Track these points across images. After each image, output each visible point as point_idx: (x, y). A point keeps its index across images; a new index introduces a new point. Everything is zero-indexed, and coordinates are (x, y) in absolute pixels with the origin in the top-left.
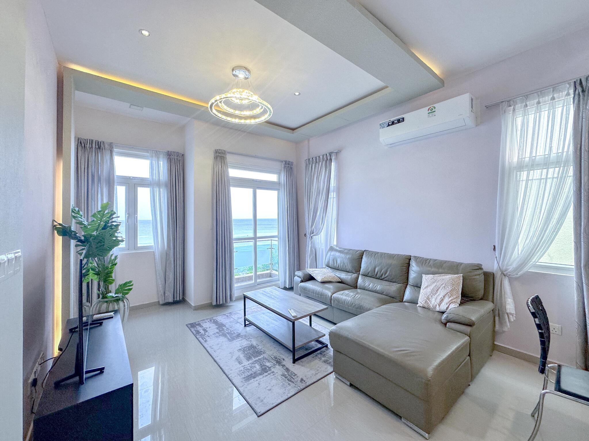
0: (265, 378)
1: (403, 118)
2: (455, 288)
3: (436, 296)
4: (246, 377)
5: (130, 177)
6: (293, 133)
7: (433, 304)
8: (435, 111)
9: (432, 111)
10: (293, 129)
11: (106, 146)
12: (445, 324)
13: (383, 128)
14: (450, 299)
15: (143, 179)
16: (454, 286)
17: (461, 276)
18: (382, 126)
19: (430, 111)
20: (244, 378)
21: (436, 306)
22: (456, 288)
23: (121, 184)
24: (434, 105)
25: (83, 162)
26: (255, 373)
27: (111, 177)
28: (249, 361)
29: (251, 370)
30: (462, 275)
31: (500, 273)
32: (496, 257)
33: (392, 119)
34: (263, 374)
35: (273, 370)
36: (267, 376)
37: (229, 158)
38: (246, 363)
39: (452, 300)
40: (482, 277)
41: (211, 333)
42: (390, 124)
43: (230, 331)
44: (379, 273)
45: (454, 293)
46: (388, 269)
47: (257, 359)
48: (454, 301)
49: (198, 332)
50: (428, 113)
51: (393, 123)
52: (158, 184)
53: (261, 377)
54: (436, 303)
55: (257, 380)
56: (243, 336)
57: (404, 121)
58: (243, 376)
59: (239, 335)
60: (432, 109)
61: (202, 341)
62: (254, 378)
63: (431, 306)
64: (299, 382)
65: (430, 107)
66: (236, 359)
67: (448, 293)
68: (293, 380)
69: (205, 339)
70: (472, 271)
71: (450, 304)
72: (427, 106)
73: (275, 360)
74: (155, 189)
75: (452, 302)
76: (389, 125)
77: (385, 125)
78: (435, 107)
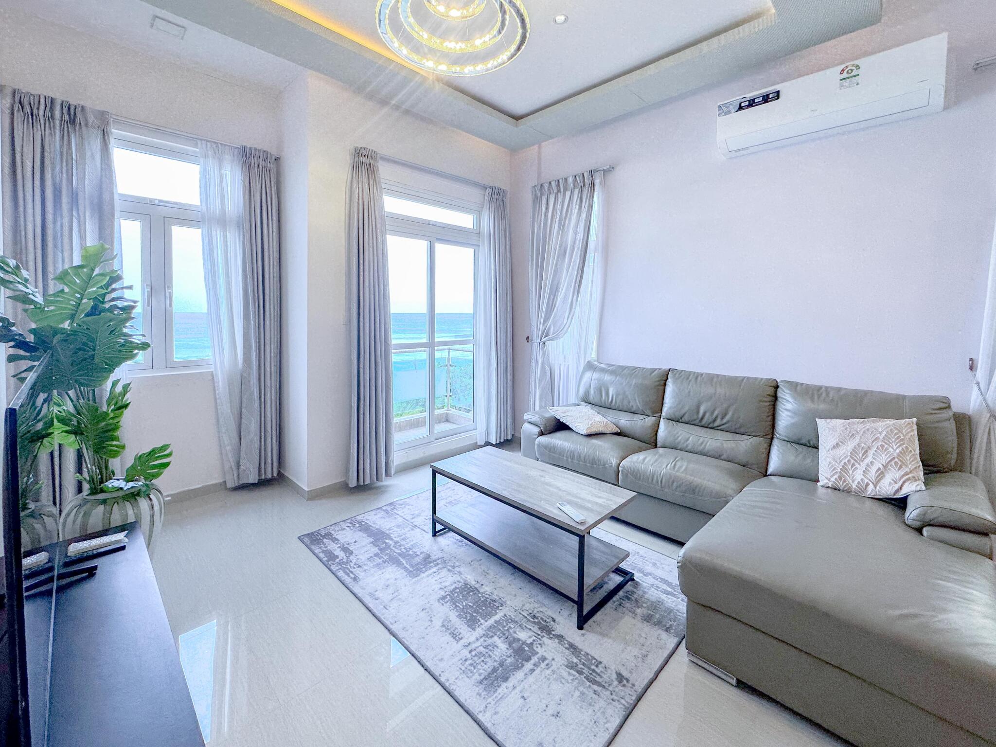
0: (531, 679)
1: (778, 92)
2: (907, 448)
3: (864, 464)
4: (485, 678)
5: (151, 200)
6: (517, 126)
7: (859, 483)
8: (858, 75)
9: (852, 74)
10: (517, 118)
11: (91, 119)
12: (919, 530)
13: (729, 112)
14: (902, 472)
15: (182, 207)
16: (904, 444)
17: (915, 423)
18: (724, 110)
19: (845, 75)
20: (481, 682)
21: (867, 485)
23: (132, 214)
24: (856, 62)
25: (28, 150)
26: (501, 664)
27: (106, 196)
28: (474, 629)
29: (490, 656)
30: (915, 420)
31: (988, 415)
32: (978, 384)
33: (750, 95)
34: (523, 666)
35: (541, 651)
36: (533, 671)
37: (384, 171)
38: (470, 636)
39: (906, 474)
40: (951, 426)
41: (363, 558)
42: (743, 105)
43: (404, 551)
44: (707, 415)
45: (908, 458)
46: (729, 407)
47: (491, 621)
48: (914, 477)
49: (332, 556)
50: (841, 80)
51: (752, 103)
52: (222, 221)
53: (520, 675)
54: (866, 481)
55: (514, 687)
56: (439, 561)
57: (778, 98)
58: (477, 677)
59: (427, 560)
60: (852, 70)
61: (348, 580)
62: (506, 679)
63: (854, 486)
64: (616, 683)
65: (847, 67)
66: (443, 626)
67: (894, 459)
68: (598, 679)
69: (352, 572)
70: (934, 412)
71: (904, 482)
72: (838, 64)
73: (534, 623)
74: (214, 233)
75: (908, 479)
76: (741, 108)
77: (731, 107)
78: (858, 67)
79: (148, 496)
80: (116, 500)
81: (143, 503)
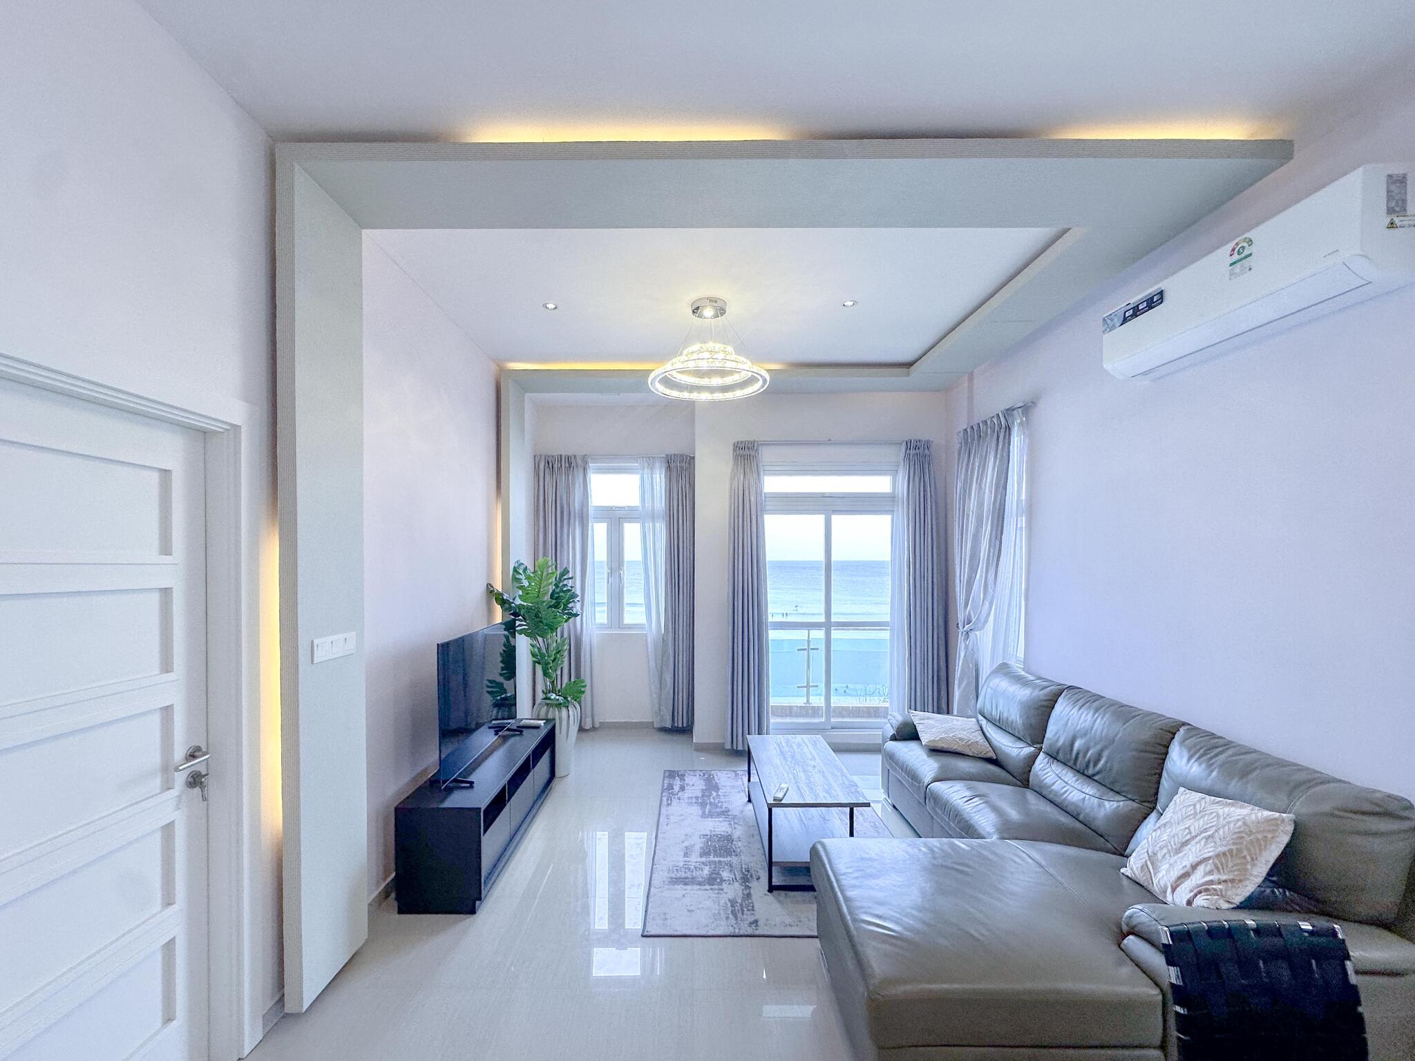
0: (699, 892)
1: (1161, 293)
2: (1240, 850)
3: (1175, 858)
4: (676, 878)
5: (612, 507)
6: (908, 375)
7: (1160, 882)
8: (1250, 255)
9: (1243, 255)
10: (909, 365)
12: (1122, 937)
13: (1113, 328)
14: (1206, 879)
15: (631, 509)
16: (1238, 843)
17: (1291, 821)
18: (1108, 324)
19: (1236, 257)
20: (672, 878)
21: (1167, 885)
22: (1245, 853)
24: (1246, 235)
26: (693, 878)
27: (585, 509)
28: (701, 857)
29: (692, 872)
30: (1290, 816)
33: (1134, 300)
34: (704, 885)
35: (724, 886)
36: (707, 890)
37: (766, 455)
38: (695, 858)
39: (1211, 882)
41: (686, 795)
42: (1127, 314)
43: (716, 802)
44: (1081, 756)
45: (1230, 864)
46: (1103, 749)
47: (717, 859)
48: (1215, 890)
49: (671, 787)
50: (1231, 265)
51: (1136, 312)
53: (698, 887)
54: (1169, 880)
55: (686, 890)
56: (730, 817)
57: (1162, 302)
58: (673, 875)
59: (725, 813)
60: (1243, 248)
61: (665, 802)
62: (686, 884)
63: (1154, 884)
64: (747, 922)
65: (1237, 244)
66: (686, 847)
67: (1209, 858)
68: (739, 915)
69: (671, 800)
70: (1343, 815)
71: (1200, 892)
72: (1227, 243)
73: (743, 873)
74: (647, 525)
75: (1207, 890)
76: (1125, 320)
77: (1116, 320)
78: (1250, 242)
79: (568, 707)
80: (552, 705)
81: (564, 711)
